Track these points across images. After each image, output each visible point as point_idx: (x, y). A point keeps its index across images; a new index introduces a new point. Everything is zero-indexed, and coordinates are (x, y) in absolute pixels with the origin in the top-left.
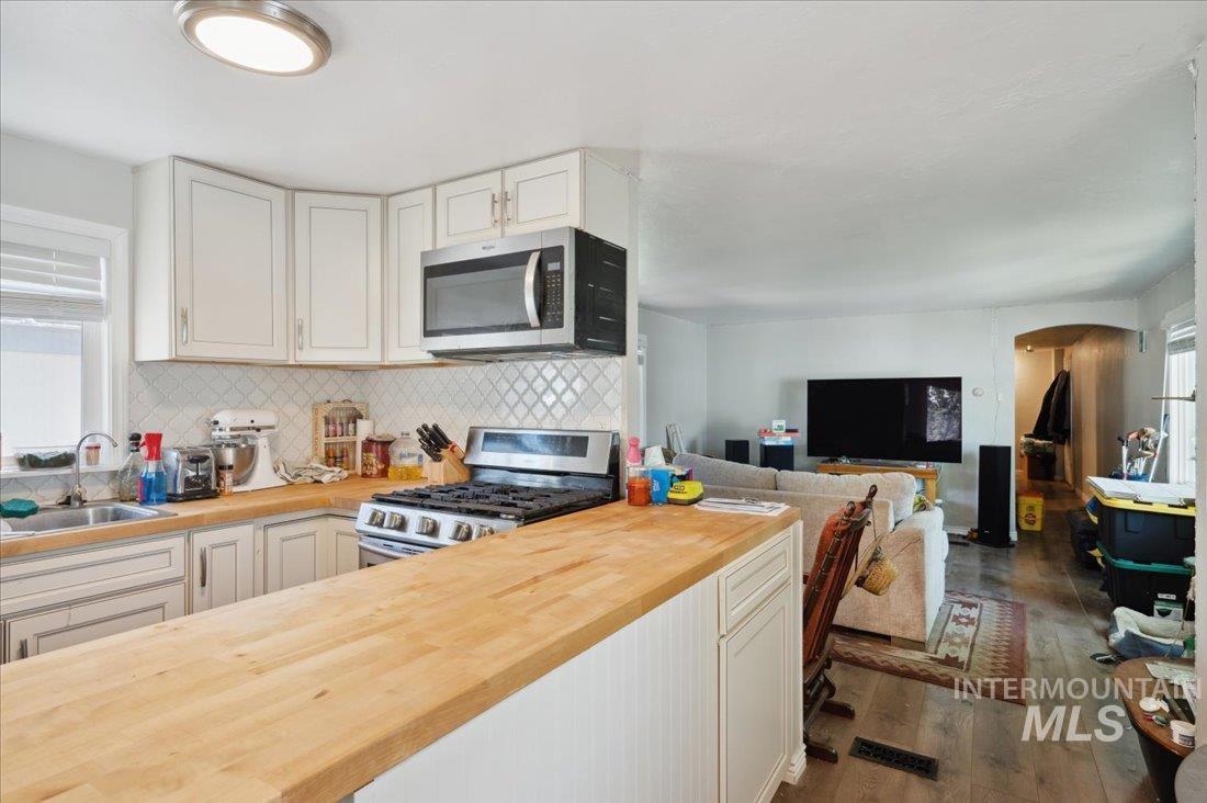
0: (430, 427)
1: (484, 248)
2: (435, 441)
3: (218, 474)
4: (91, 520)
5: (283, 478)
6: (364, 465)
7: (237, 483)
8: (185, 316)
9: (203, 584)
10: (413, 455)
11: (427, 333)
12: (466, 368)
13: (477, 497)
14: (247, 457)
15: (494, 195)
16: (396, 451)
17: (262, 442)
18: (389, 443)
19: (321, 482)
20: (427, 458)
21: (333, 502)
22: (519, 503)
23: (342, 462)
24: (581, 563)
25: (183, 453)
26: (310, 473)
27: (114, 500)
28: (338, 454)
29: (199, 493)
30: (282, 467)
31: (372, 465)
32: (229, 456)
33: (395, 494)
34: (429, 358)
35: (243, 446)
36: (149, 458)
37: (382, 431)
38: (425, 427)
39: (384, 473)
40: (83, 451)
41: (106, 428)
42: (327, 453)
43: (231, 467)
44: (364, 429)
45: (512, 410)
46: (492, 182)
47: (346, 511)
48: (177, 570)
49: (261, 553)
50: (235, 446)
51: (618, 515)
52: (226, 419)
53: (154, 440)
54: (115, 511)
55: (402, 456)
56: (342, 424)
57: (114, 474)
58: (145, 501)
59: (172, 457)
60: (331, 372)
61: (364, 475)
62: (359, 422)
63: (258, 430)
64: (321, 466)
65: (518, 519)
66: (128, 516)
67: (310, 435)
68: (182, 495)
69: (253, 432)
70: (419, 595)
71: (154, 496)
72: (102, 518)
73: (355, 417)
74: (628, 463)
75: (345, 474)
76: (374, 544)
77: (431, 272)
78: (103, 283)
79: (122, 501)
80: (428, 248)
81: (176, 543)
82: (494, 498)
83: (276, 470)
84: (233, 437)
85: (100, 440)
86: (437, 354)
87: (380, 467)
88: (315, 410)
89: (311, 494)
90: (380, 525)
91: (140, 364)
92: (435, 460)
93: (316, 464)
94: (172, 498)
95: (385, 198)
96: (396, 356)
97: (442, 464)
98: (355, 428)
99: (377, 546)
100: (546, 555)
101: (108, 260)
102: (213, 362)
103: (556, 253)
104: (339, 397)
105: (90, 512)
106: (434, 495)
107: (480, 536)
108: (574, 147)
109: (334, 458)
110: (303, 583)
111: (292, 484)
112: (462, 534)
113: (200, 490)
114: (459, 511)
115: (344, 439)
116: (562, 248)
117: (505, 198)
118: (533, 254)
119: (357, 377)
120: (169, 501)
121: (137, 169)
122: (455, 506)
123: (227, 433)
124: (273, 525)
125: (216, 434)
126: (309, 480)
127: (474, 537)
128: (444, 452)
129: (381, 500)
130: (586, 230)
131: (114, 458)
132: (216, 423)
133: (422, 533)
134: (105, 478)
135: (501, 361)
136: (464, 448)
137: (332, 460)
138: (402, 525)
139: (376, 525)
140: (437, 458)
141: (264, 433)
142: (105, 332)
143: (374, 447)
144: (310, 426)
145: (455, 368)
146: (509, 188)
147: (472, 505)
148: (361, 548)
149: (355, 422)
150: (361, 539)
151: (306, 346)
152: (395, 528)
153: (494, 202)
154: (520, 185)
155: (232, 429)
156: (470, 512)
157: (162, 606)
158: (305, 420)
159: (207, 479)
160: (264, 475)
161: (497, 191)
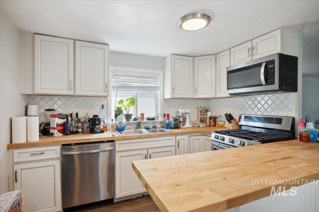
0: (228, 114)
1: (246, 64)
2: (230, 118)
3: (179, 123)
4: (158, 131)
5: (192, 125)
6: (210, 123)
7: (183, 126)
8: (173, 89)
9: (178, 148)
10: (222, 121)
11: (228, 89)
12: (238, 98)
13: (244, 134)
14: (185, 120)
15: (249, 48)
16: (218, 120)
17: (187, 117)
18: (216, 118)
19: (200, 127)
20: (227, 122)
21: (204, 132)
22: (259, 137)
23: (204, 122)
24: (289, 158)
25: (173, 118)
26: (198, 124)
27: (161, 127)
28: (203, 120)
29: (176, 127)
30: (191, 122)
31: (211, 123)
32: (181, 119)
33: (220, 131)
34: (229, 96)
35: (184, 117)
36: (167, 119)
37: (214, 115)
38: (227, 114)
39: (215, 125)
40: (156, 117)
41: (159, 113)
42: (201, 120)
43: (182, 122)
44: (209, 114)
45: (253, 109)
46: (249, 45)
47: (208, 134)
48: (173, 144)
49: (189, 142)
50: (182, 117)
51: (297, 144)
52: (181, 111)
53: (168, 115)
54: (162, 130)
55: (219, 121)
56: (204, 113)
57: (161, 122)
58: (167, 128)
59: (171, 119)
60: (201, 100)
61: (209, 126)
62: (208, 112)
63: (187, 114)
64: (200, 123)
65: (260, 141)
66: (164, 131)
67: (197, 115)
68: (173, 128)
69: (186, 114)
70: (239, 159)
71: (168, 127)
72: (160, 131)
73: (207, 111)
74: (299, 127)
75: (205, 125)
76: (216, 143)
77: (229, 72)
78: (159, 83)
79: (162, 128)
80: (228, 66)
81: (173, 138)
82: (250, 134)
83: (190, 123)
84: (182, 115)
85: (159, 115)
86: (230, 94)
87: (214, 124)
88: (198, 109)
89: (199, 129)
90: (218, 139)
91: (165, 99)
92: (229, 123)
93: (199, 122)
94: (171, 128)
95: (216, 55)
96: (219, 95)
97: (232, 124)
98: (207, 114)
99: (217, 144)
100: (274, 153)
101: (160, 78)
102: (178, 98)
103: (273, 62)
104: (203, 106)
105: (158, 129)
106: (231, 132)
107: (248, 145)
108: (279, 28)
109: (202, 121)
110: (208, 151)
111: (194, 127)
112: (242, 144)
113: (177, 127)
114: (240, 137)
115: (204, 116)
116: (274, 60)
117: (253, 48)
118: (263, 63)
119: (207, 101)
120: (171, 129)
121: (164, 58)
122: (239, 136)
123: (181, 114)
124: (191, 136)
125: (178, 114)
126: (197, 126)
127: (246, 145)
128: (232, 121)
129: (217, 132)
130: (283, 53)
131: (161, 119)
132: (179, 112)
133: (229, 142)
134: (159, 123)
135: (249, 95)
136: (238, 120)
137: (202, 122)
138: (223, 140)
139: (216, 139)
140: (230, 122)
141: (188, 114)
142: (159, 93)
143: (212, 119)
144: (197, 113)
145: (235, 98)
146: (254, 45)
147: (244, 136)
148: (212, 144)
149: (207, 112)
150: (212, 142)
151: (197, 94)
152: (221, 140)
153: (249, 50)
154: (258, 43)
155: (182, 113)
156: (243, 138)
157: (171, 151)
158: (196, 111)
159: (178, 124)
160: (188, 124)
161: (250, 47)
